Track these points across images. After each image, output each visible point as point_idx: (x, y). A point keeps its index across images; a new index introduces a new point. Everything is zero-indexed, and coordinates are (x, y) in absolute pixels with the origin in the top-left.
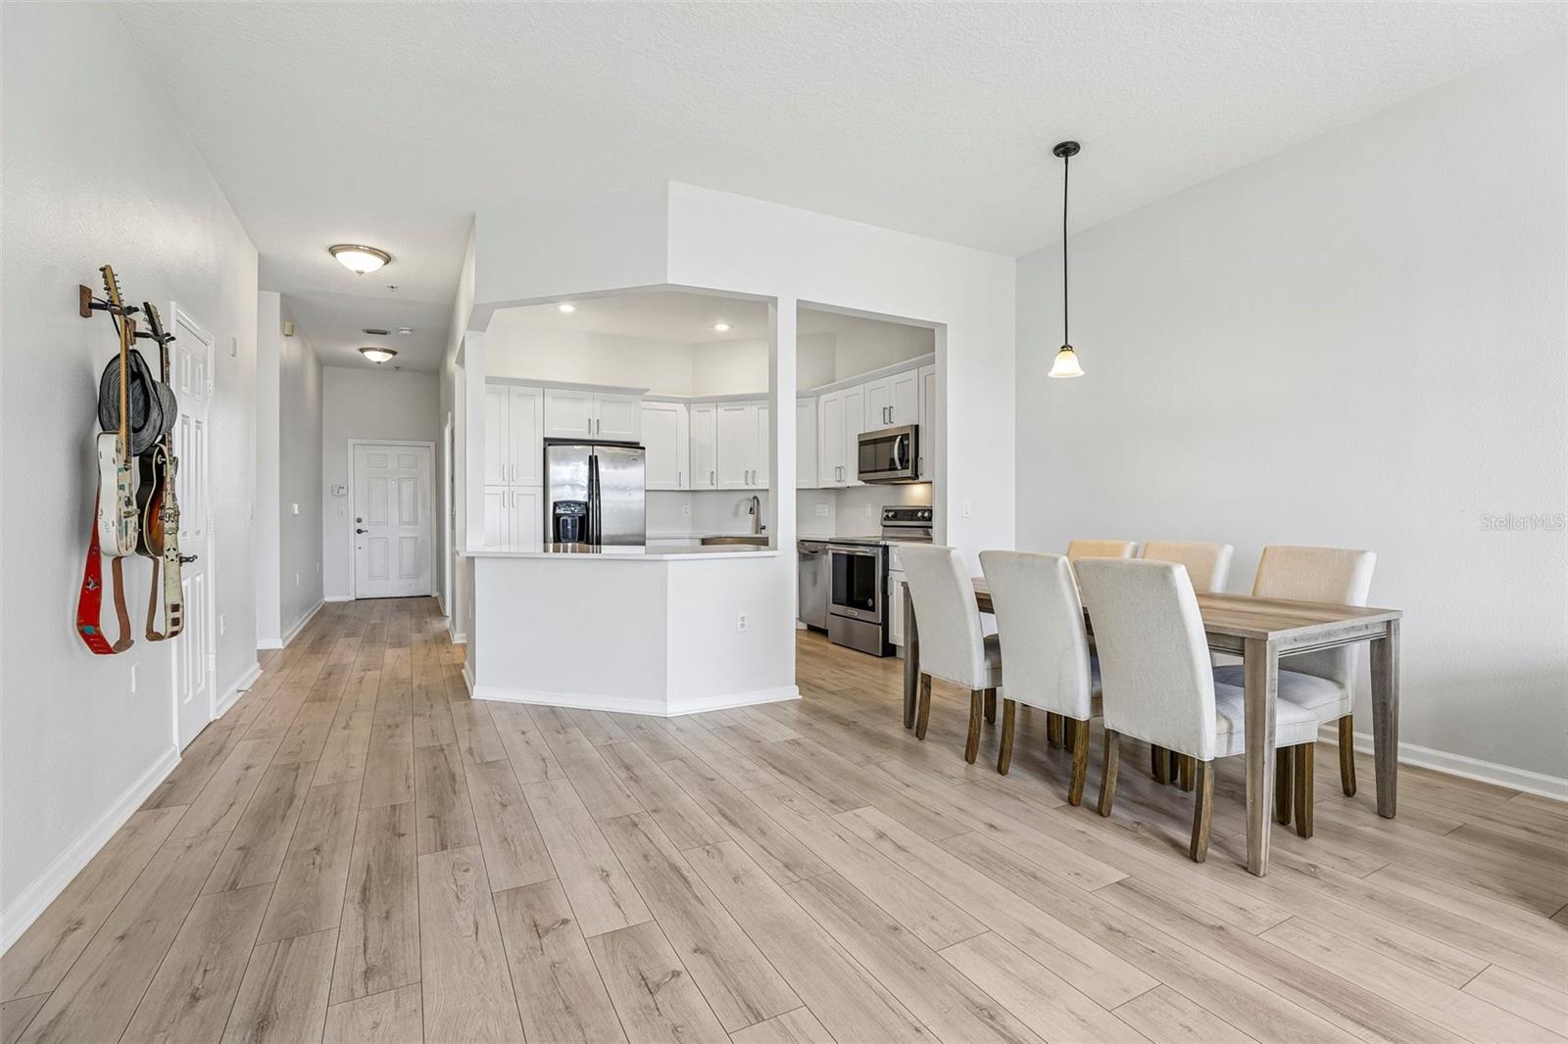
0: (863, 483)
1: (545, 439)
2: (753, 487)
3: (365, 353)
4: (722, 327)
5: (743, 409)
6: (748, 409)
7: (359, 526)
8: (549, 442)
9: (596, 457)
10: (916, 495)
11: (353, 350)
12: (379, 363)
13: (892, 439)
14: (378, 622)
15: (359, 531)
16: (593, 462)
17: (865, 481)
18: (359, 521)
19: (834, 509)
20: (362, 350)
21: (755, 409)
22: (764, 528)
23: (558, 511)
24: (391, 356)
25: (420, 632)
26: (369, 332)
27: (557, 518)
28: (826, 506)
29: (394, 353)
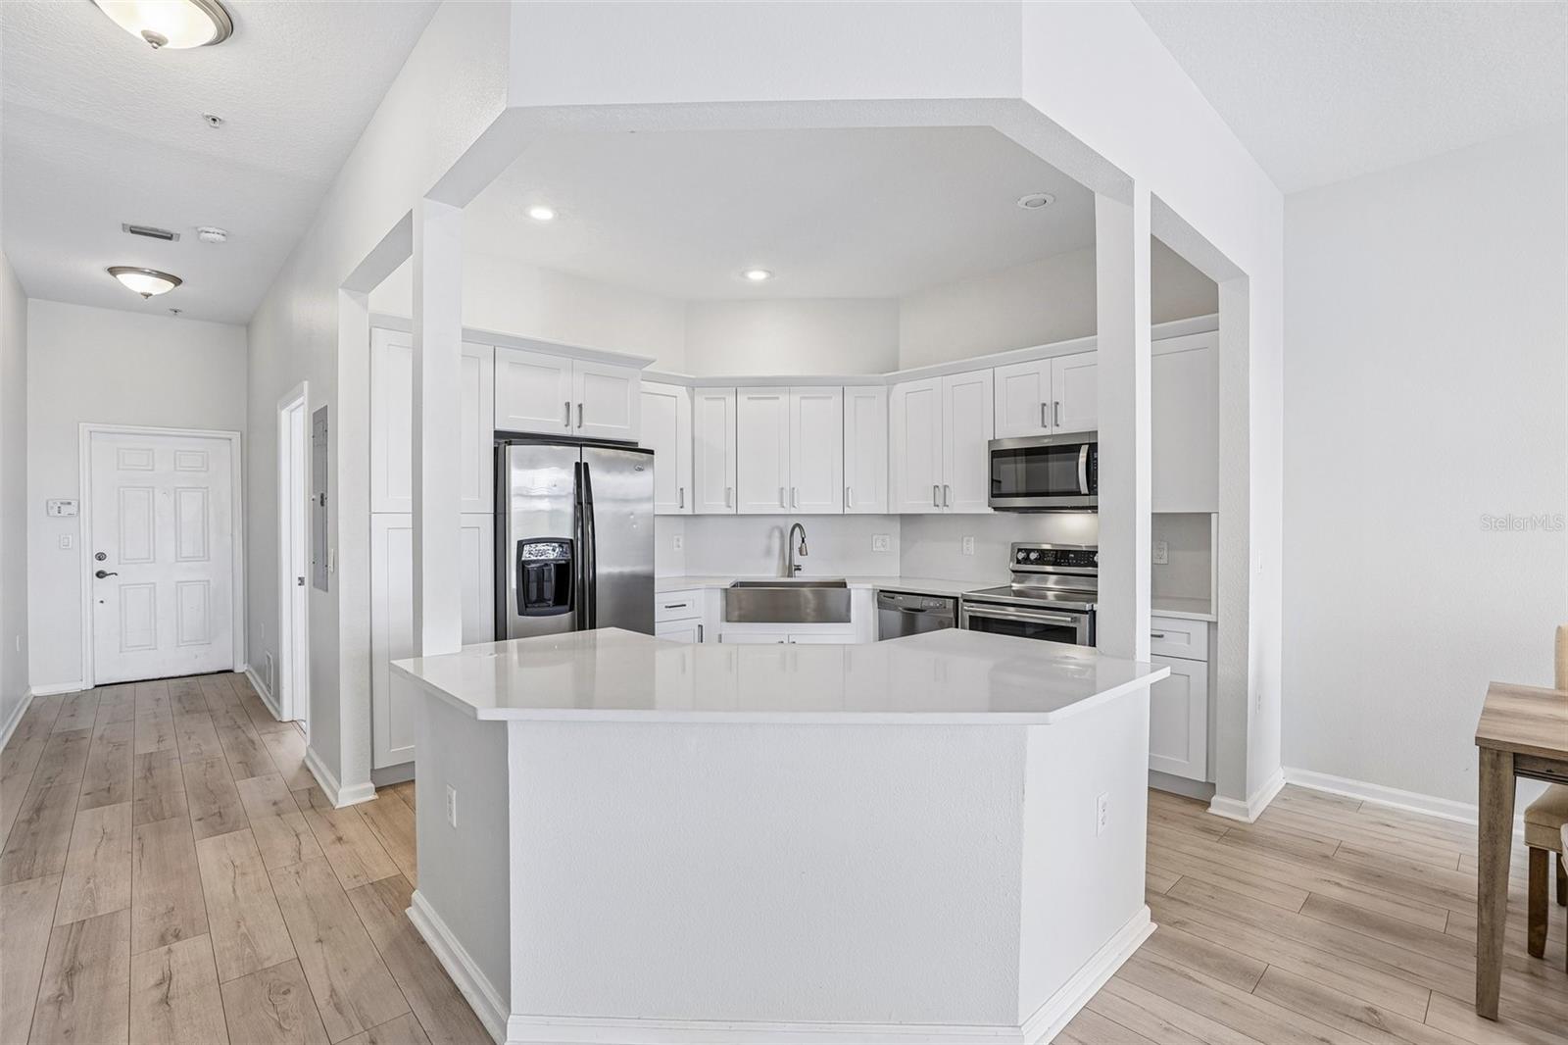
0: (991, 511)
1: (498, 434)
2: (793, 511)
3: (119, 276)
4: (757, 276)
5: (778, 398)
6: (784, 399)
7: (100, 566)
8: (504, 439)
9: (586, 464)
10: (1069, 528)
11: (94, 269)
12: (147, 296)
13: (1076, 448)
14: (153, 749)
15: (100, 575)
16: (582, 471)
17: (995, 509)
18: (101, 557)
19: (897, 542)
20: (113, 271)
21: (795, 399)
22: (798, 568)
23: (526, 556)
24: (170, 286)
25: (253, 776)
26: (135, 231)
27: (522, 566)
28: (887, 538)
29: (177, 281)
